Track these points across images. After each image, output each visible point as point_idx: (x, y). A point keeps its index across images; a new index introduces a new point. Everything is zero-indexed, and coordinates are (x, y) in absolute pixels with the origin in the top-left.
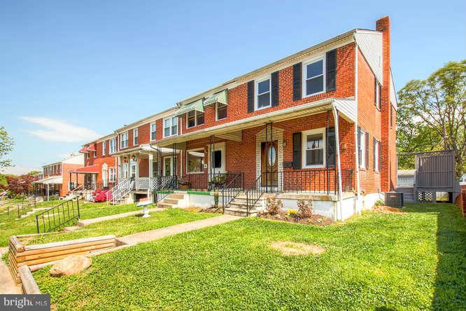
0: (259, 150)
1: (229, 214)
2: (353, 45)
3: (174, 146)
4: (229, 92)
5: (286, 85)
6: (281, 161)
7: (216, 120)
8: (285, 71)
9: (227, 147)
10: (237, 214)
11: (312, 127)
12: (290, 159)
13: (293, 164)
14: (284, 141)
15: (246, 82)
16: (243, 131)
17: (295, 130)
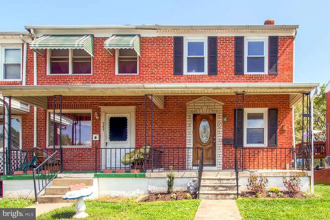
0: (190, 122)
1: (207, 198)
2: (292, 38)
3: (23, 99)
4: (143, 40)
5: (226, 54)
6: (219, 136)
7: (117, 73)
8: (225, 39)
9: (138, 114)
10: (219, 197)
11: (254, 106)
12: (231, 135)
13: (234, 141)
14: (224, 116)
15: (173, 35)
16: (166, 97)
17: (237, 106)
